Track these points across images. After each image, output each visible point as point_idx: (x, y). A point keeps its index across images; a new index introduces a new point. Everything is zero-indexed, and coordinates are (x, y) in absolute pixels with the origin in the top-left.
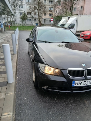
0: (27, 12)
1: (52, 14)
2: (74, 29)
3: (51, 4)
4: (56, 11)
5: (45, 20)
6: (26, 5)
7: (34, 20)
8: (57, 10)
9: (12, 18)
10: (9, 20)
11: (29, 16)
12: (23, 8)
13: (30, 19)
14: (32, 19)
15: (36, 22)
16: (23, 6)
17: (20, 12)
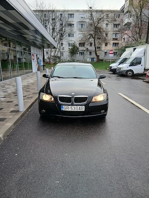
0: (79, 42)
1: (118, 43)
2: (141, 65)
3: (116, 29)
4: (124, 39)
5: (106, 53)
6: (78, 32)
7: (89, 53)
8: (126, 36)
9: (56, 52)
10: (52, 54)
11: (81, 48)
12: (73, 36)
13: (83, 53)
14: (85, 52)
15: (92, 57)
16: (73, 34)
17: (69, 43)
